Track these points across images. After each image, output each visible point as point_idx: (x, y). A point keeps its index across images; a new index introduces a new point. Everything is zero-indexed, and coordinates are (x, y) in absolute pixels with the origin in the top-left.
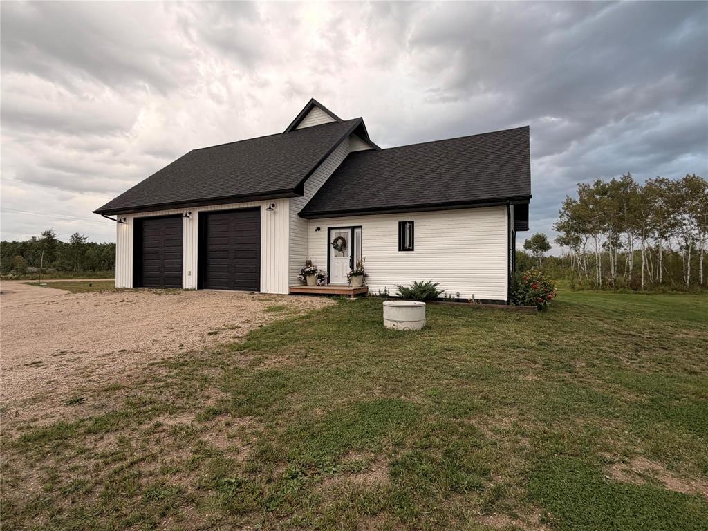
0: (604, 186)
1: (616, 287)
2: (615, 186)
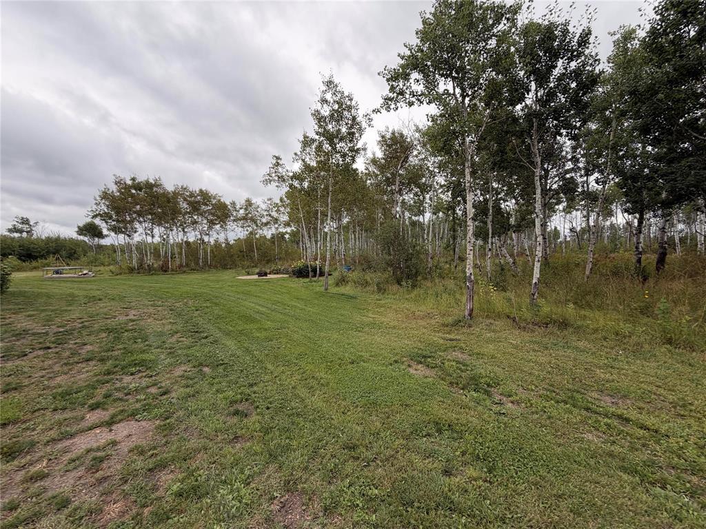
0: (139, 183)
1: (150, 270)
2: (149, 186)
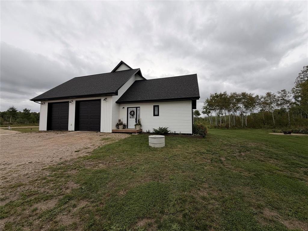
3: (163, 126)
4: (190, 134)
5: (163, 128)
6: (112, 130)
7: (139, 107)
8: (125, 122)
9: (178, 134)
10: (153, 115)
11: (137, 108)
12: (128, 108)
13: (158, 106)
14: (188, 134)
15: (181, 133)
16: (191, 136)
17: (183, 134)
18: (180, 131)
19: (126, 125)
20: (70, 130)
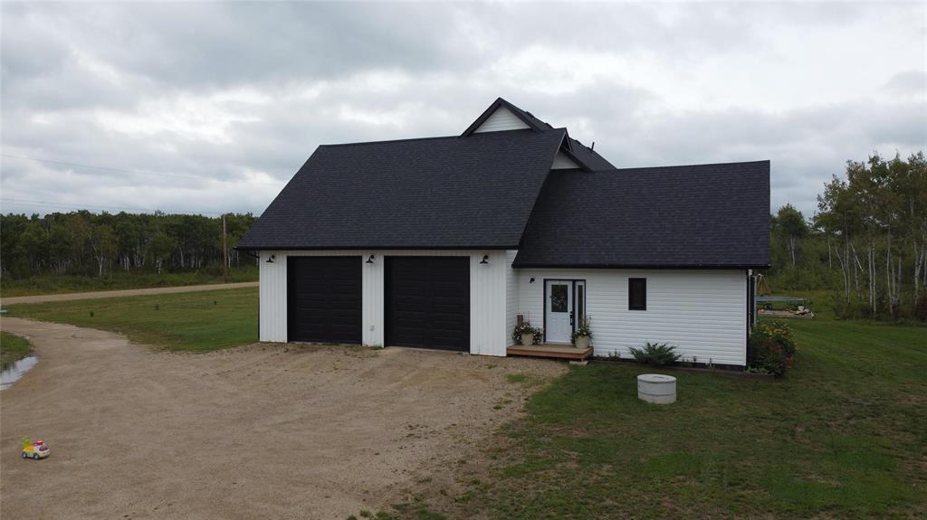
1: (896, 316)
3: (659, 340)
4: (739, 368)
5: (657, 347)
6: (507, 349)
7: (585, 281)
8: (537, 324)
9: (703, 365)
10: (627, 306)
11: (574, 281)
12: (545, 280)
13: (644, 281)
14: (732, 367)
15: (715, 361)
16: (739, 373)
17: (718, 366)
18: (712, 356)
19: (542, 332)
20: (370, 344)
